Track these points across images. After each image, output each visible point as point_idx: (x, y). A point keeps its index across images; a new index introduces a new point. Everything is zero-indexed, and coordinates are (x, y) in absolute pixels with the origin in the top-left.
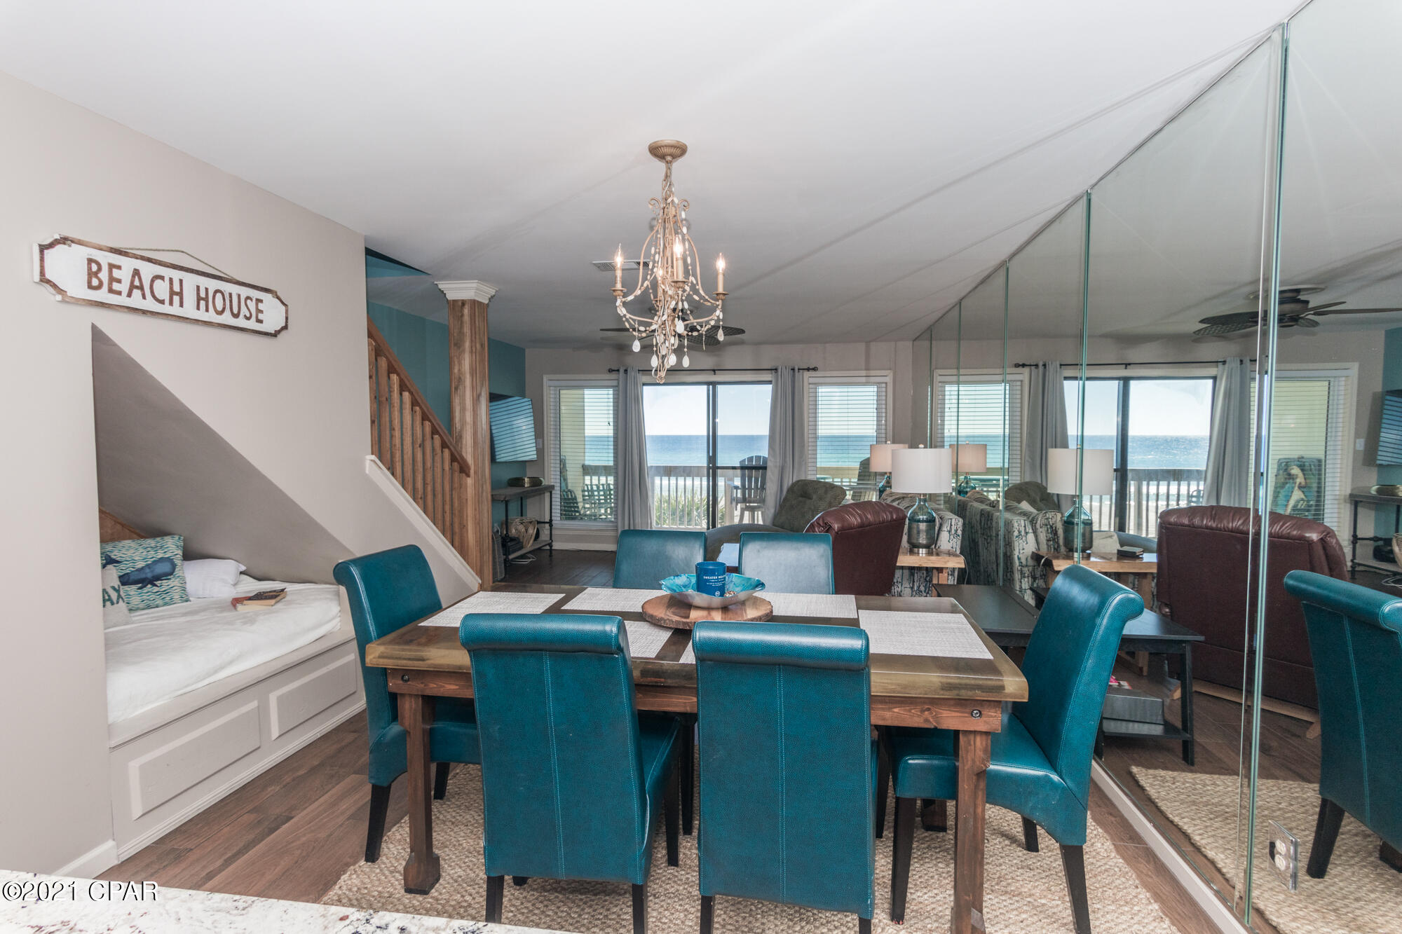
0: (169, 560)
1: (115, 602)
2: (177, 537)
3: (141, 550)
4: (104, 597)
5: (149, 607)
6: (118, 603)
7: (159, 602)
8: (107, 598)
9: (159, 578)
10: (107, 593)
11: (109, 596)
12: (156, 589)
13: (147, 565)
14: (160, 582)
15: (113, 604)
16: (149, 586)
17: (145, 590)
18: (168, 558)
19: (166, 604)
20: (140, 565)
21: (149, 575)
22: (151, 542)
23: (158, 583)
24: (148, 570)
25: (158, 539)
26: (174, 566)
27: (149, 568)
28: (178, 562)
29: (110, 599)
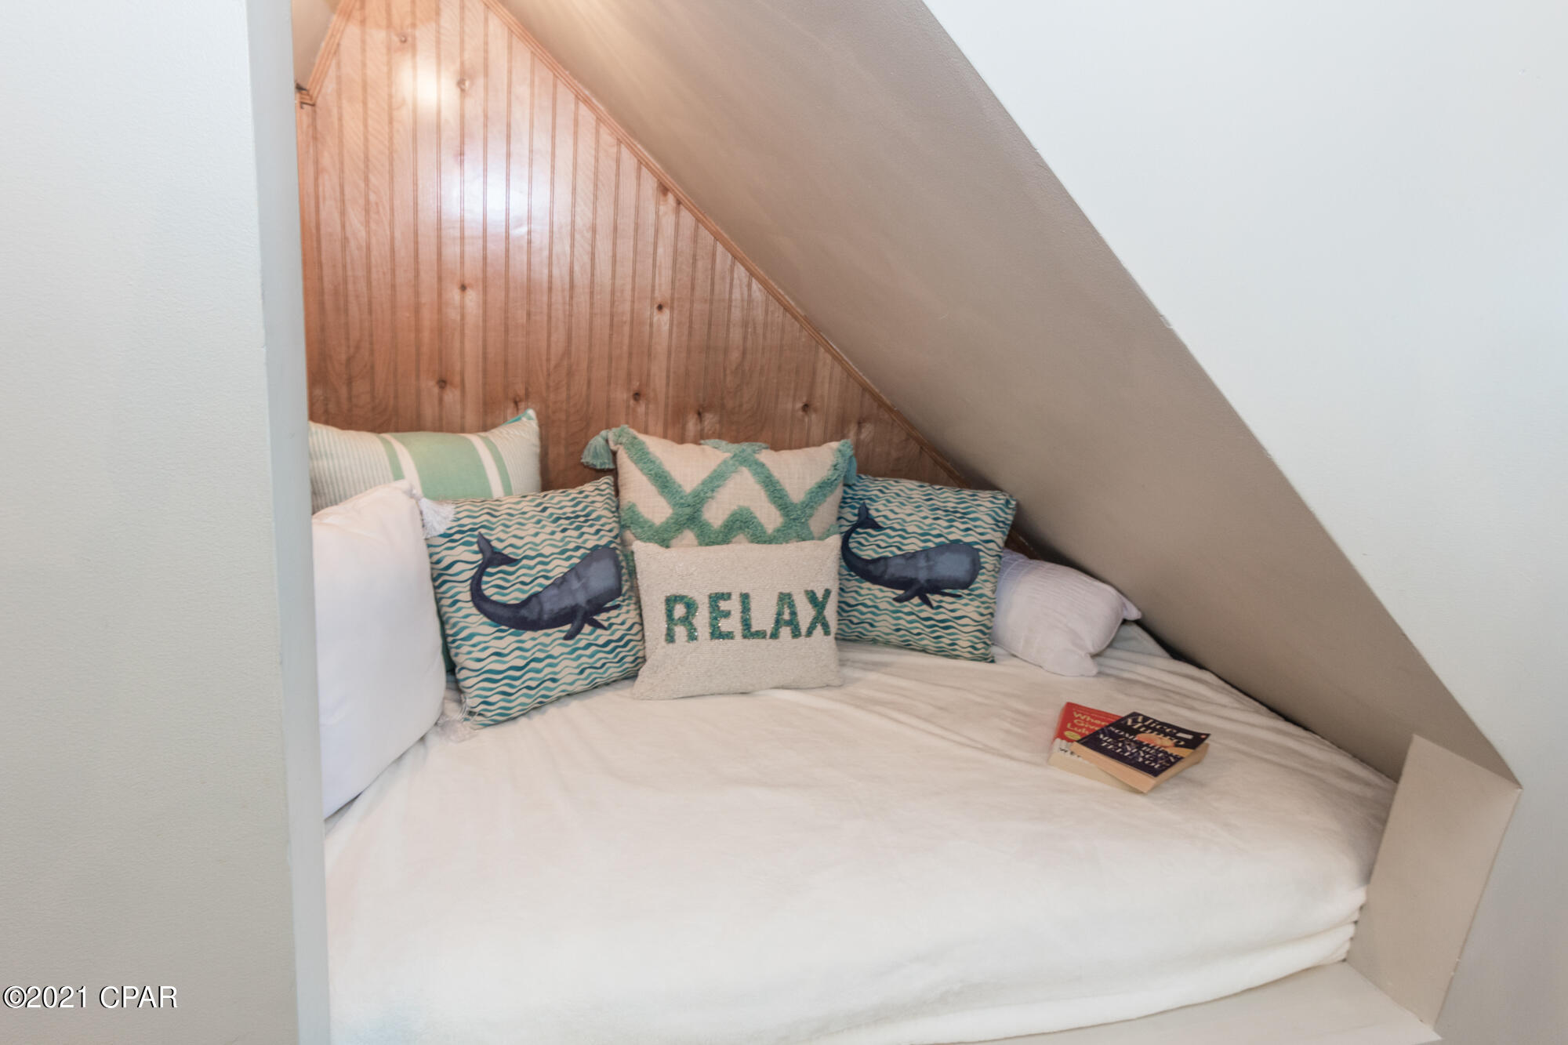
0: (970, 550)
1: (804, 630)
2: (1002, 498)
3: (926, 512)
4: (779, 614)
5: (906, 646)
6: (809, 633)
7: (927, 642)
8: (786, 616)
9: (936, 587)
10: (792, 606)
11: (794, 614)
12: (927, 612)
13: (925, 551)
14: (937, 597)
15: (796, 633)
16: (916, 600)
17: (908, 607)
18: (969, 545)
19: (940, 652)
20: (913, 545)
21: (922, 576)
22: (948, 497)
23: (934, 598)
24: (922, 563)
25: (966, 493)
26: (976, 567)
27: (928, 559)
28: (988, 561)
29: (793, 623)
